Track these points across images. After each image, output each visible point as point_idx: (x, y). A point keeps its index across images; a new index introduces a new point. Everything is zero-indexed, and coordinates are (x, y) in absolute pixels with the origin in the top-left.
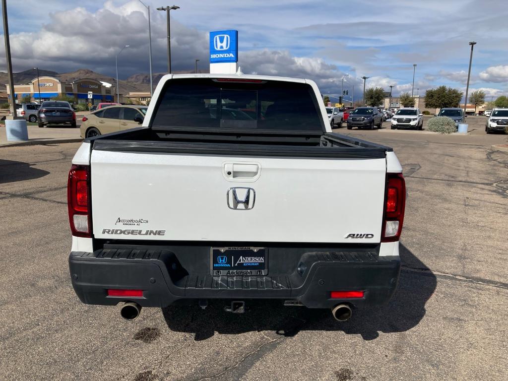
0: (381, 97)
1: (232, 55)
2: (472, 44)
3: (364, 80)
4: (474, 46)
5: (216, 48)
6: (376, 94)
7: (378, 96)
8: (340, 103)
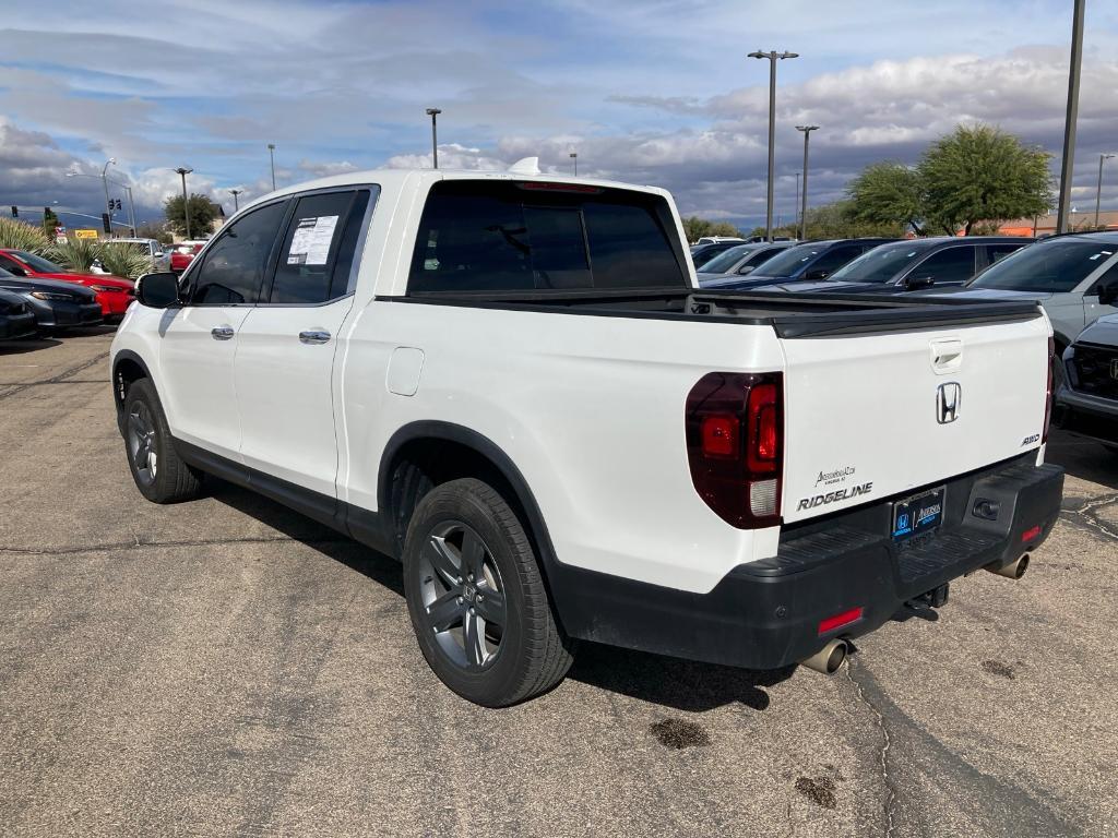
0: (208, 215)
2: (434, 113)
3: (181, 175)
4: (437, 115)
6: (195, 209)
7: (199, 214)
8: (108, 231)
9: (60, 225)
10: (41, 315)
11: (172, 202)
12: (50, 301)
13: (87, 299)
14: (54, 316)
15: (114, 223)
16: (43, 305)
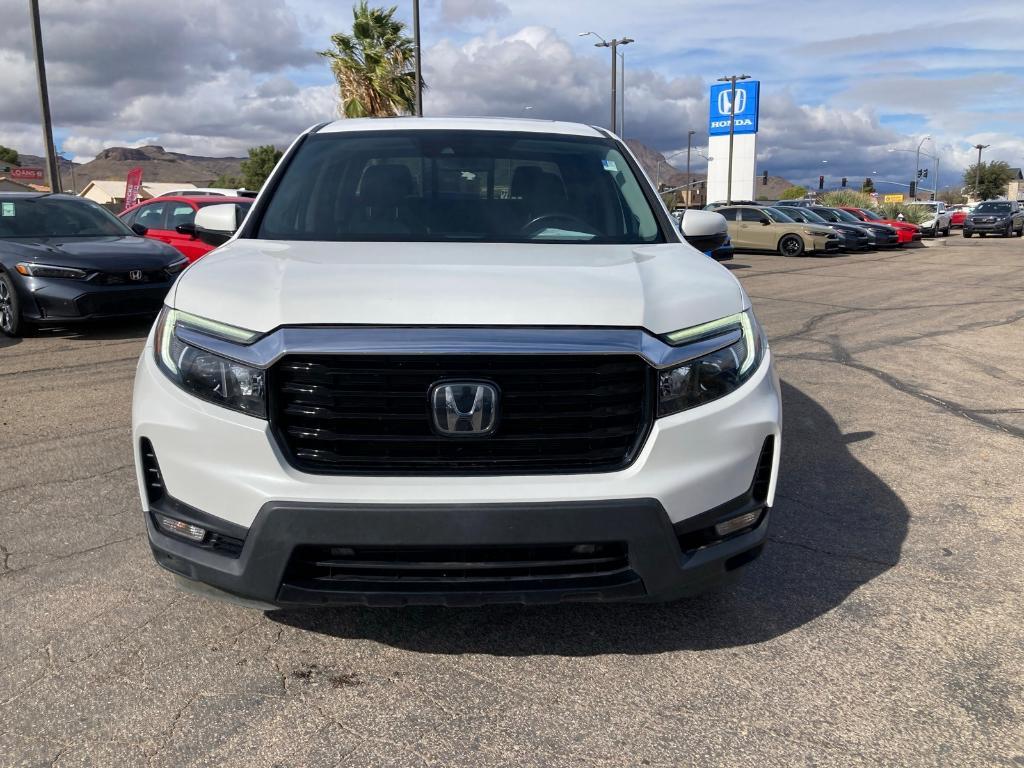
0: (1002, 179)
1: (748, 122)
3: (978, 150)
5: (721, 111)
6: (992, 174)
7: (995, 179)
8: (912, 195)
9: (874, 191)
10: (871, 239)
11: (972, 169)
12: (875, 233)
13: (893, 233)
14: (876, 240)
15: (919, 189)
16: (872, 234)
